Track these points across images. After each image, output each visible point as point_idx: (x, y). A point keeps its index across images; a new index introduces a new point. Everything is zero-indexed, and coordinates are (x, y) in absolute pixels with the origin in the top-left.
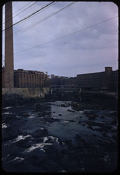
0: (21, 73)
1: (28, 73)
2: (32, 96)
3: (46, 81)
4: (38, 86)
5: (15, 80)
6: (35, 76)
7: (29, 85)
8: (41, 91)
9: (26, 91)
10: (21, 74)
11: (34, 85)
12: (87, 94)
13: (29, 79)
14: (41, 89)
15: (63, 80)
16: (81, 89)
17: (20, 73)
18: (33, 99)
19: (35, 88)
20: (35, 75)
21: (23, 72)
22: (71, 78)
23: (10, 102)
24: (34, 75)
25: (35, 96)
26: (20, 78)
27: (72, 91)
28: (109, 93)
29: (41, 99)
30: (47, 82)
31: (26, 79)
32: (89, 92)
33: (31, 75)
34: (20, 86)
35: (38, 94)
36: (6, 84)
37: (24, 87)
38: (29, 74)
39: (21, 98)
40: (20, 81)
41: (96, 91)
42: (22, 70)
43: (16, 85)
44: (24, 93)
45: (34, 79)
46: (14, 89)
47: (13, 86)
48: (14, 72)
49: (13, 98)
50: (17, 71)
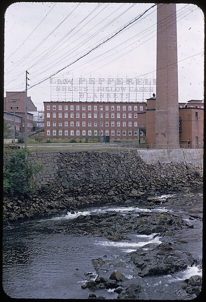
0: (197, 111)
5: (180, 129)
10: (197, 113)
17: (194, 111)
23: (169, 183)
26: (193, 123)
34: (194, 143)
36: (160, 138)
39: (197, 175)
40: (194, 130)
42: (199, 102)
43: (184, 141)
46: (179, 151)
47: (177, 144)
48: (179, 108)
49: (177, 175)
50: (186, 106)
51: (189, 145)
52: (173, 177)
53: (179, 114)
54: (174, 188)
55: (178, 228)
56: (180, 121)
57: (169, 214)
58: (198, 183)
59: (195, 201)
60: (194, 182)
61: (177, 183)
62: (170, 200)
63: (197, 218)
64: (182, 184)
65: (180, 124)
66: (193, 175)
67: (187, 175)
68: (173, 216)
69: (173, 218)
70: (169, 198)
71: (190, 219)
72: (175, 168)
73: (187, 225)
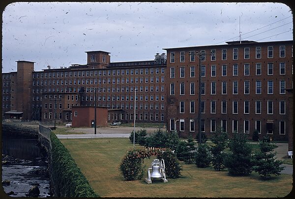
28: (24, 125)
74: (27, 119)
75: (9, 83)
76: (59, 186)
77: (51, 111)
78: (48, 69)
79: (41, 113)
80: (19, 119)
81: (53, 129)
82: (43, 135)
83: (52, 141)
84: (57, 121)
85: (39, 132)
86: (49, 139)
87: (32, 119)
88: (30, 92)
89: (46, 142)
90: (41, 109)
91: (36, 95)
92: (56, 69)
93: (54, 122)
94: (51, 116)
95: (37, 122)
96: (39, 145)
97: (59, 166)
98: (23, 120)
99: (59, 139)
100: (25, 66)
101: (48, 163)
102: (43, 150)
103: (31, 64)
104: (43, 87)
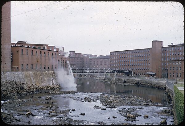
1: (34, 48)
2: (39, 85)
3: (61, 61)
4: (49, 69)
5: (12, 59)
6: (45, 54)
7: (35, 67)
8: (53, 77)
9: (29, 76)
10: (22, 49)
11: (43, 67)
12: (125, 82)
13: (34, 57)
14: (54, 73)
15: (88, 60)
16: (115, 74)
18: (41, 90)
19: (44, 72)
20: (45, 51)
21: (26, 46)
22: (102, 57)
23: (5, 93)
24: (43, 52)
25: (43, 85)
26: (20, 55)
27: (102, 78)
28: (157, 81)
29: (54, 89)
30: (64, 63)
31: (30, 57)
32: (128, 78)
33: (39, 51)
34: (20, 68)
35: (49, 81)
37: (27, 71)
38: (35, 50)
39: (22, 88)
40: (21, 60)
41: (139, 77)
42: (24, 43)
43: (15, 67)
44: (26, 80)
45: (43, 58)
46: (11, 73)
47: (10, 68)
48: (11, 46)
49: (9, 88)
50: (16, 45)
51: (17, 69)
52: (7, 90)
53: (12, 50)
54: (8, 96)
55: (10, 121)
56: (12, 54)
57: (5, 113)
58: (23, 93)
59: (21, 104)
60: (20, 92)
61: (9, 93)
62: (5, 104)
63: (22, 114)
64: (13, 94)
65: (12, 56)
66: (19, 88)
67: (16, 88)
68: (7, 114)
69: (7, 115)
70: (5, 103)
71: (18, 115)
72: (8, 84)
73: (16, 120)
74: (159, 77)
75: (148, 55)
76: (179, 120)
77: (174, 72)
78: (172, 45)
79: (167, 73)
80: (154, 77)
81: (175, 83)
82: (169, 87)
83: (175, 91)
84: (179, 79)
85: (166, 86)
86: (173, 90)
87: (162, 77)
88: (160, 60)
89: (171, 92)
90: (167, 71)
91: (164, 62)
92: (176, 45)
93: (176, 79)
94: (174, 75)
95: (165, 79)
96: (167, 93)
97: (179, 108)
98: (157, 78)
99: (179, 90)
100: (157, 44)
101: (172, 106)
102: (169, 97)
103: (161, 42)
104: (169, 57)
